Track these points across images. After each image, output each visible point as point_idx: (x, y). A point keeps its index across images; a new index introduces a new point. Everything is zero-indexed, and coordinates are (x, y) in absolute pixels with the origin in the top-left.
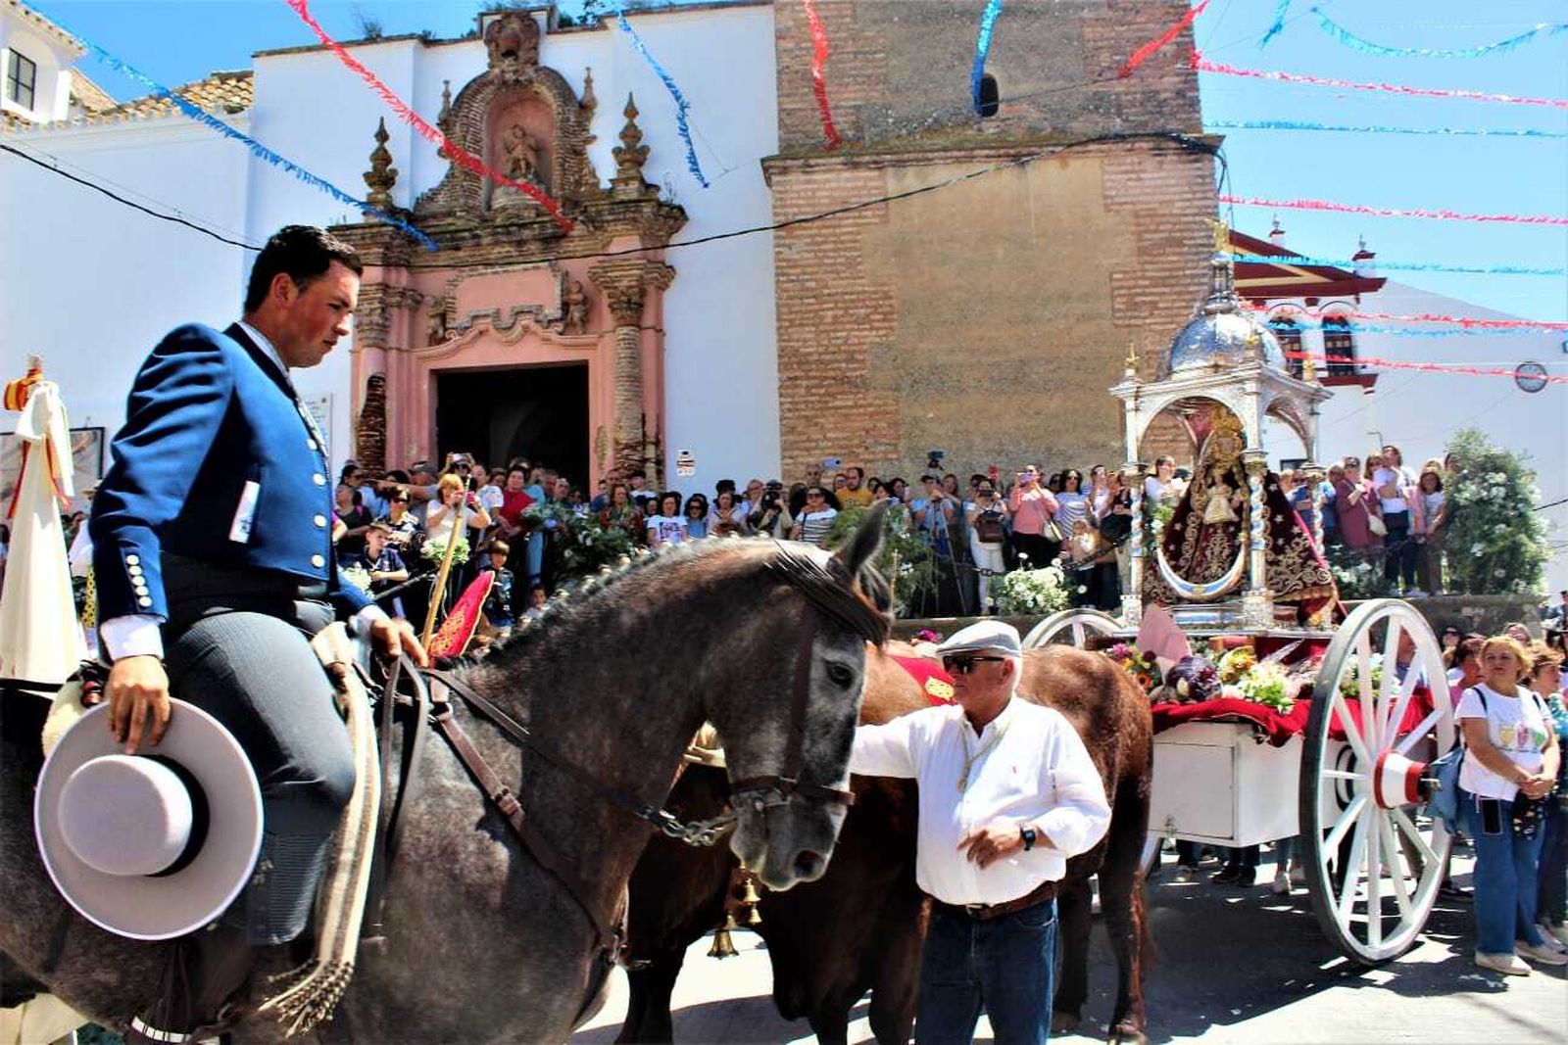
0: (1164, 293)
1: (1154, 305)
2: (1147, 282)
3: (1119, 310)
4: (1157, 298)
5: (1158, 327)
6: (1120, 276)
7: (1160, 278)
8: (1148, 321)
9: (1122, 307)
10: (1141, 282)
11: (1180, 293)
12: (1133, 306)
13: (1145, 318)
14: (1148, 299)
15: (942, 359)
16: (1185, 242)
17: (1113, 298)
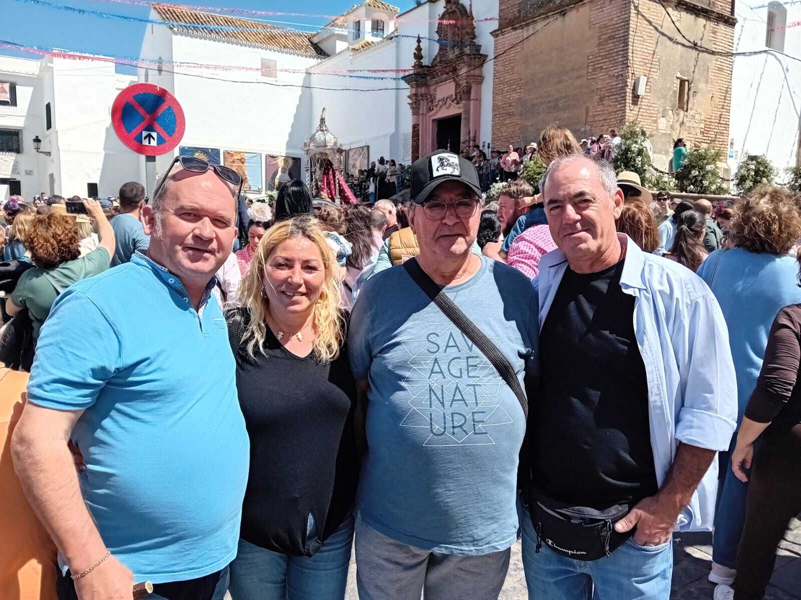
0: (606, 62)
1: (601, 68)
2: (600, 58)
3: (590, 72)
4: (602, 65)
5: (602, 77)
6: (591, 57)
7: (605, 55)
8: (599, 75)
9: (591, 71)
10: (598, 58)
11: (611, 61)
12: (595, 70)
13: (597, 74)
14: (599, 65)
15: (535, 101)
16: (616, 36)
17: (588, 67)
